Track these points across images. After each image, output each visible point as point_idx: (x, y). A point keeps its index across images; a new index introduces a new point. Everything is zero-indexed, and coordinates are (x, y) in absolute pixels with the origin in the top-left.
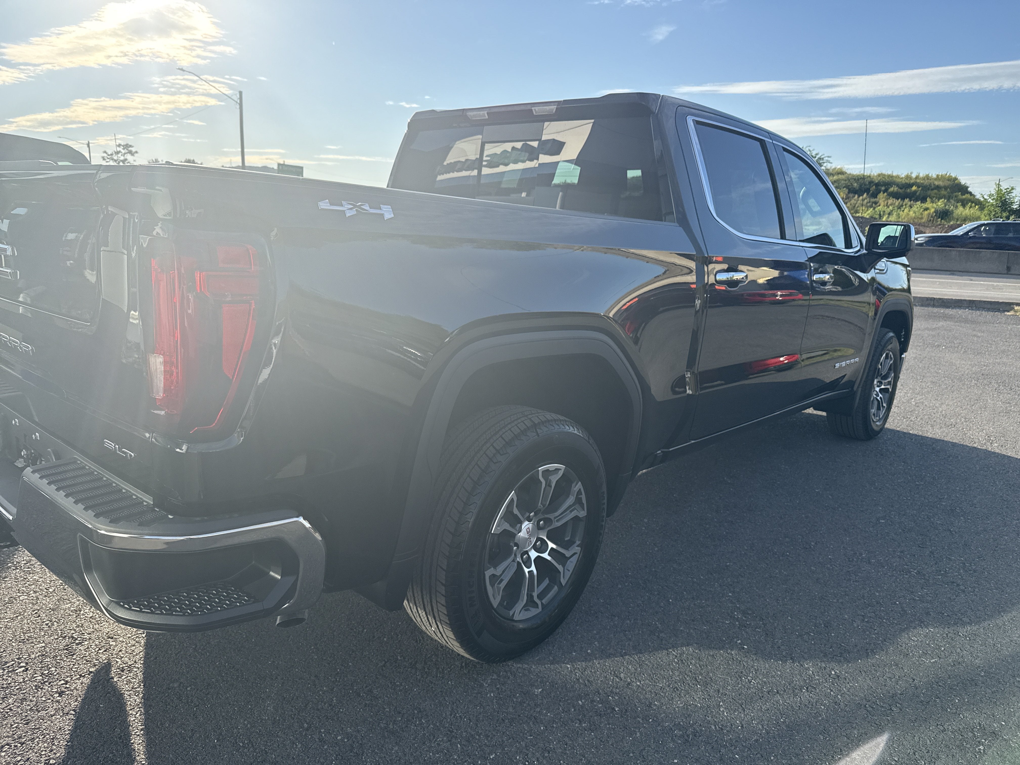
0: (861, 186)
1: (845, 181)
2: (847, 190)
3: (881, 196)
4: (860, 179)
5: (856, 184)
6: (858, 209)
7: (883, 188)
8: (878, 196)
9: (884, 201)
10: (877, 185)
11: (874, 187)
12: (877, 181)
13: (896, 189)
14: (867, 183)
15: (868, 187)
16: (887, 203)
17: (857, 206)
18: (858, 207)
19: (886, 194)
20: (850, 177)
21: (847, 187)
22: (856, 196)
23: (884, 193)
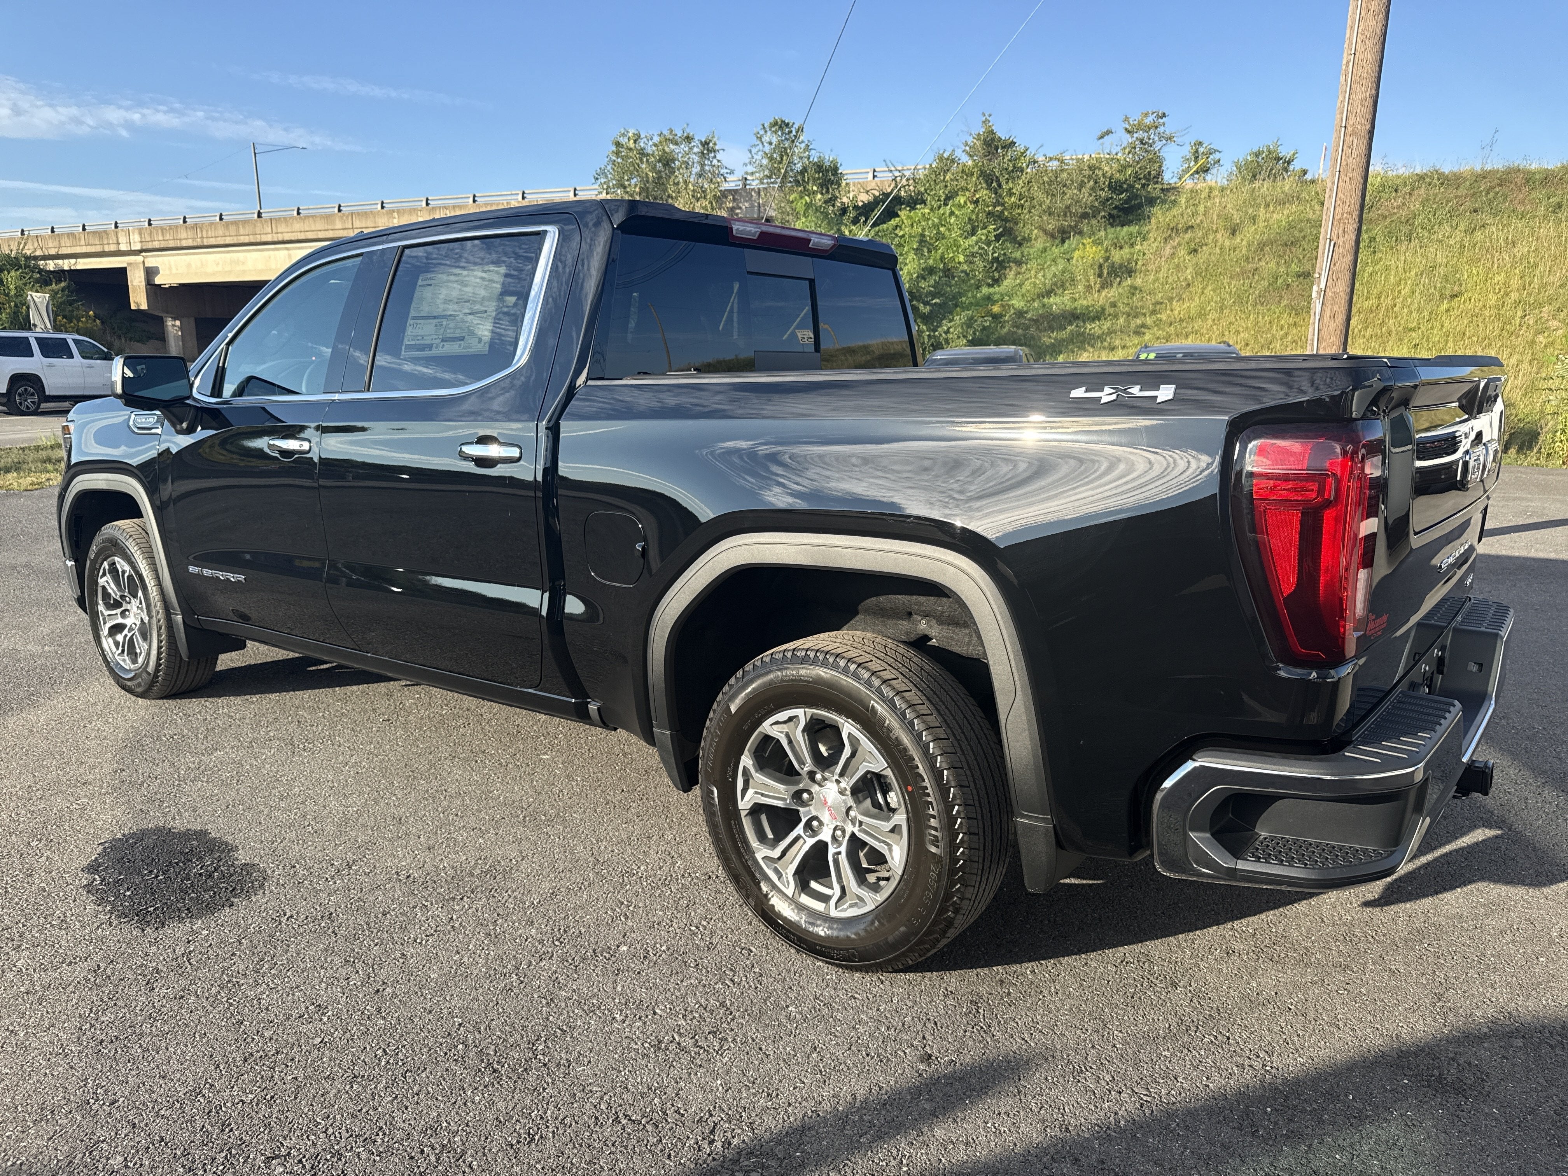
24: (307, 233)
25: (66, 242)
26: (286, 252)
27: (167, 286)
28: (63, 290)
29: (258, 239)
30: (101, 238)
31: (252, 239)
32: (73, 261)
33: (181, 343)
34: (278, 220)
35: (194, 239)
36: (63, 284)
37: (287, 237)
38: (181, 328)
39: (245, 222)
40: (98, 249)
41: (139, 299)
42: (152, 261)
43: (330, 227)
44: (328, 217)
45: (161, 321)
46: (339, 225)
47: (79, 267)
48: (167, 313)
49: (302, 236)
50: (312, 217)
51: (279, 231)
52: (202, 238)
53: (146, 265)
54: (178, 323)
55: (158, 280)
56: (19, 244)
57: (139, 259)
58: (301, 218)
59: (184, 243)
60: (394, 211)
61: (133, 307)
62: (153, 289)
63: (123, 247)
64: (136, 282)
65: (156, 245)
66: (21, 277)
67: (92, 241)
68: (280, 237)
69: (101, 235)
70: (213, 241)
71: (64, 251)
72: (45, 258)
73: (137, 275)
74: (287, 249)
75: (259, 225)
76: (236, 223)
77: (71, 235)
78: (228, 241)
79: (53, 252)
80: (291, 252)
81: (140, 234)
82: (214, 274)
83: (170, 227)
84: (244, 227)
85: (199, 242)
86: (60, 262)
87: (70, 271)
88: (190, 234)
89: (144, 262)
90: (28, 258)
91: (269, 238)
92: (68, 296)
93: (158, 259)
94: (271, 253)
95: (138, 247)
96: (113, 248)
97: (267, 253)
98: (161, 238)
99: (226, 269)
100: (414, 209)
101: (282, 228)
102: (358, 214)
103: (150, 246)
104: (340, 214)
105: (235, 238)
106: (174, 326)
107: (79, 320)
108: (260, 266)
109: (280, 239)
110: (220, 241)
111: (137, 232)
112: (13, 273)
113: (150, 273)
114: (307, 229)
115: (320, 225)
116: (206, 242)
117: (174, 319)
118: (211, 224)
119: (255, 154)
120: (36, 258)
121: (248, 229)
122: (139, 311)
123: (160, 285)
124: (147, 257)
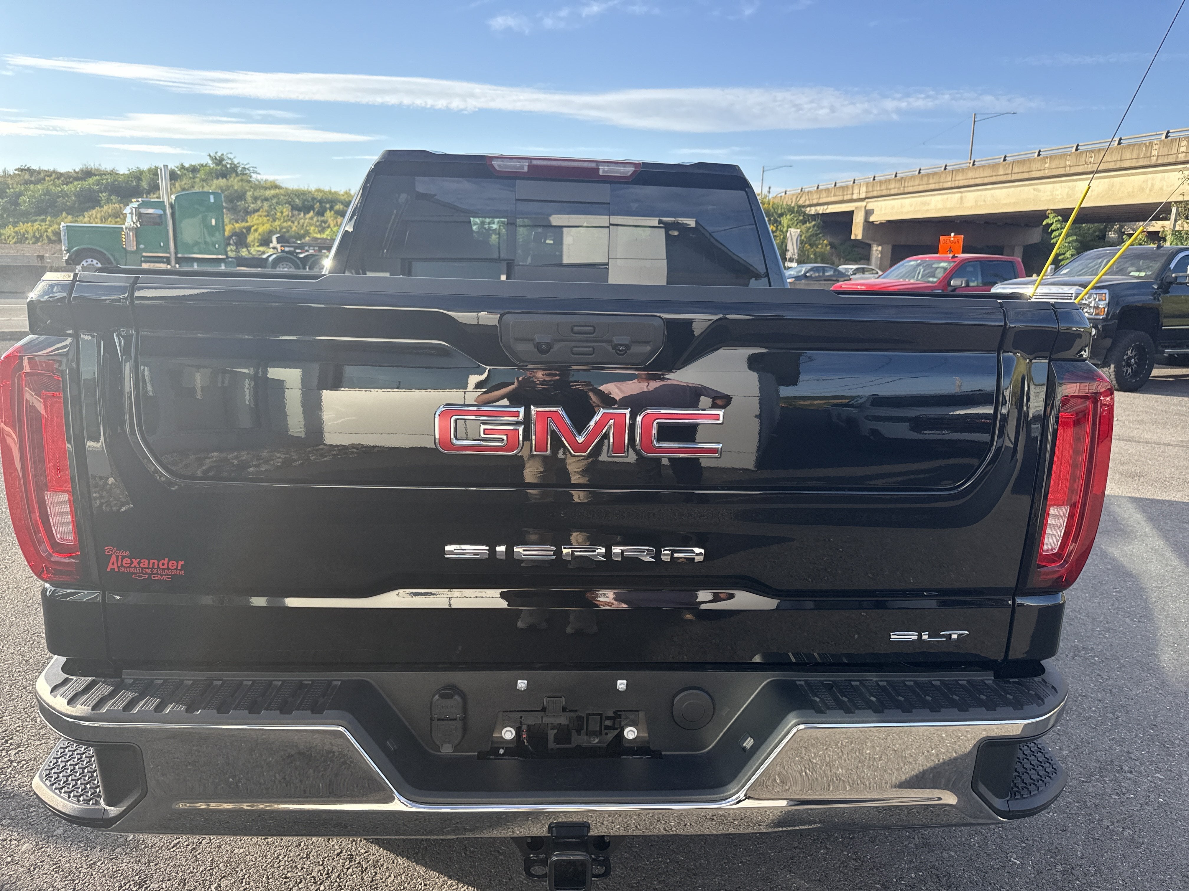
0: (303, 203)
1: (285, 196)
2: (290, 207)
3: (328, 214)
4: (300, 194)
5: (297, 200)
6: (308, 228)
7: (328, 206)
8: (325, 215)
9: (333, 220)
10: (321, 202)
11: (318, 204)
12: (319, 198)
13: (342, 207)
14: (310, 199)
15: (312, 203)
16: (337, 223)
17: (305, 225)
18: (307, 226)
19: (333, 212)
20: (289, 192)
21: (289, 203)
22: (302, 214)
23: (330, 211)
24: (976, 180)
25: (824, 194)
26: (959, 195)
27: (878, 223)
28: (814, 226)
29: (941, 186)
30: (843, 191)
31: (937, 187)
32: (826, 207)
33: (879, 263)
34: (958, 171)
35: (899, 188)
36: (813, 223)
37: (962, 183)
38: (881, 252)
39: (935, 174)
40: (840, 198)
41: (857, 232)
42: (871, 205)
43: (994, 174)
44: (995, 166)
45: (869, 246)
46: (1001, 172)
47: (828, 211)
48: (874, 241)
49: (972, 182)
50: (983, 166)
51: (957, 178)
52: (904, 187)
53: (867, 208)
54: (880, 248)
55: (871, 219)
56: (797, 197)
57: (864, 204)
58: (974, 168)
59: (892, 192)
60: (1047, 158)
61: (853, 237)
62: (868, 225)
63: (855, 197)
64: (858, 220)
65: (875, 194)
66: (792, 219)
67: (837, 193)
68: (957, 184)
69: (844, 188)
70: (910, 189)
71: (822, 201)
72: (810, 206)
73: (859, 215)
74: (961, 192)
75: (943, 176)
76: (928, 175)
77: (827, 190)
78: (921, 188)
79: (815, 202)
80: (964, 194)
81: (867, 187)
82: (908, 213)
83: (886, 181)
84: (933, 178)
85: (901, 191)
86: (818, 208)
87: (823, 214)
88: (897, 185)
89: (866, 206)
90: (800, 207)
91: (948, 185)
92: (816, 231)
93: (875, 203)
94: (949, 196)
95: (863, 195)
96: (849, 197)
97: (946, 196)
98: (878, 189)
99: (916, 209)
100: (1064, 155)
101: (960, 177)
102: (1018, 162)
103: (871, 195)
104: (1004, 163)
105: (925, 186)
106: (877, 250)
107: (817, 247)
108: (940, 206)
109: (956, 185)
110: (916, 189)
111: (865, 186)
112: (788, 217)
113: (868, 213)
114: (977, 176)
115: (987, 172)
116: (907, 190)
117: (878, 245)
118: (913, 177)
119: (975, 122)
120: (804, 206)
121: (936, 179)
122: (856, 240)
123: (873, 222)
124: (867, 203)
